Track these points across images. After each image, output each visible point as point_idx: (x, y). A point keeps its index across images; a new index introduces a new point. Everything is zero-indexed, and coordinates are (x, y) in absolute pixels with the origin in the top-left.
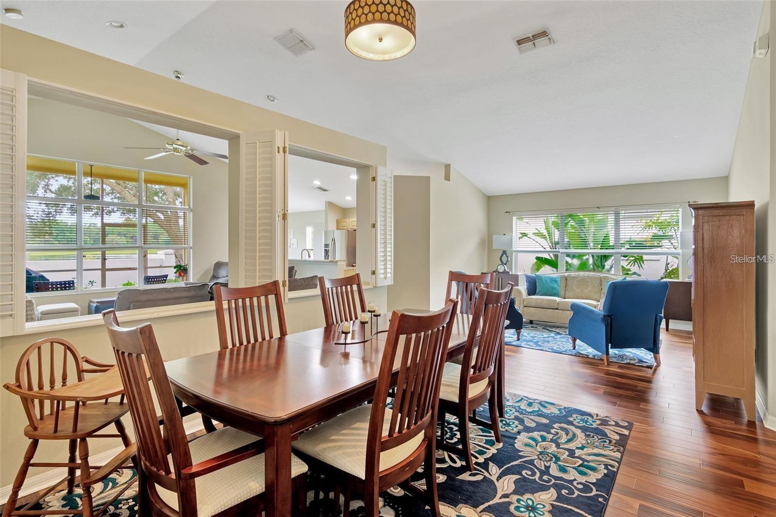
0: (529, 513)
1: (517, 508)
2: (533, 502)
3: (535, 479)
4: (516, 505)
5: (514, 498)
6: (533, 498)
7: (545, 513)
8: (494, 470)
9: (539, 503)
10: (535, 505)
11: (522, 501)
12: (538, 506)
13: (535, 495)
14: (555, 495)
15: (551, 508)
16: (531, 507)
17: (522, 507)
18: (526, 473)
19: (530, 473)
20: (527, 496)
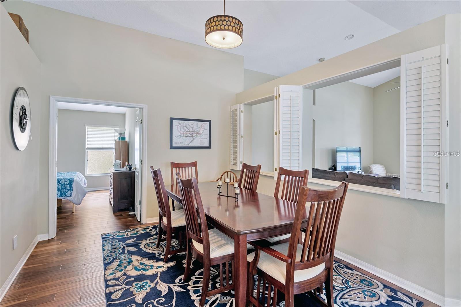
0: (140, 285)
1: (147, 283)
2: (143, 290)
3: (154, 301)
4: (148, 283)
5: (153, 285)
6: (145, 291)
7: (134, 290)
8: (176, 289)
9: (140, 292)
10: (141, 289)
11: (148, 287)
12: (139, 290)
13: (146, 293)
14: (137, 300)
15: (133, 293)
16: (142, 287)
17: (146, 285)
18: (162, 300)
19: (161, 302)
20: (149, 290)
